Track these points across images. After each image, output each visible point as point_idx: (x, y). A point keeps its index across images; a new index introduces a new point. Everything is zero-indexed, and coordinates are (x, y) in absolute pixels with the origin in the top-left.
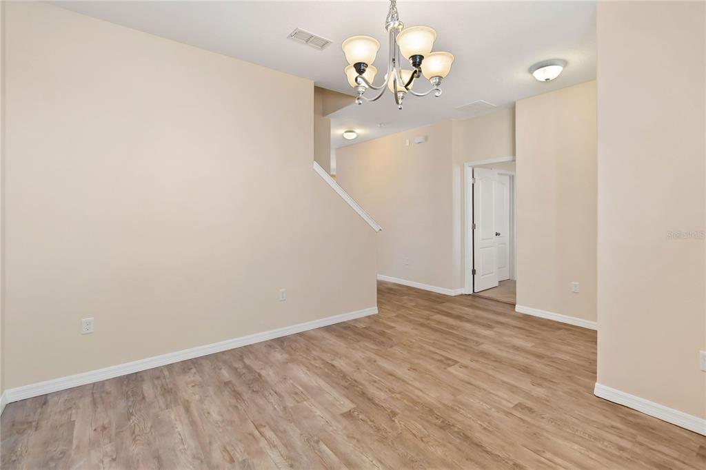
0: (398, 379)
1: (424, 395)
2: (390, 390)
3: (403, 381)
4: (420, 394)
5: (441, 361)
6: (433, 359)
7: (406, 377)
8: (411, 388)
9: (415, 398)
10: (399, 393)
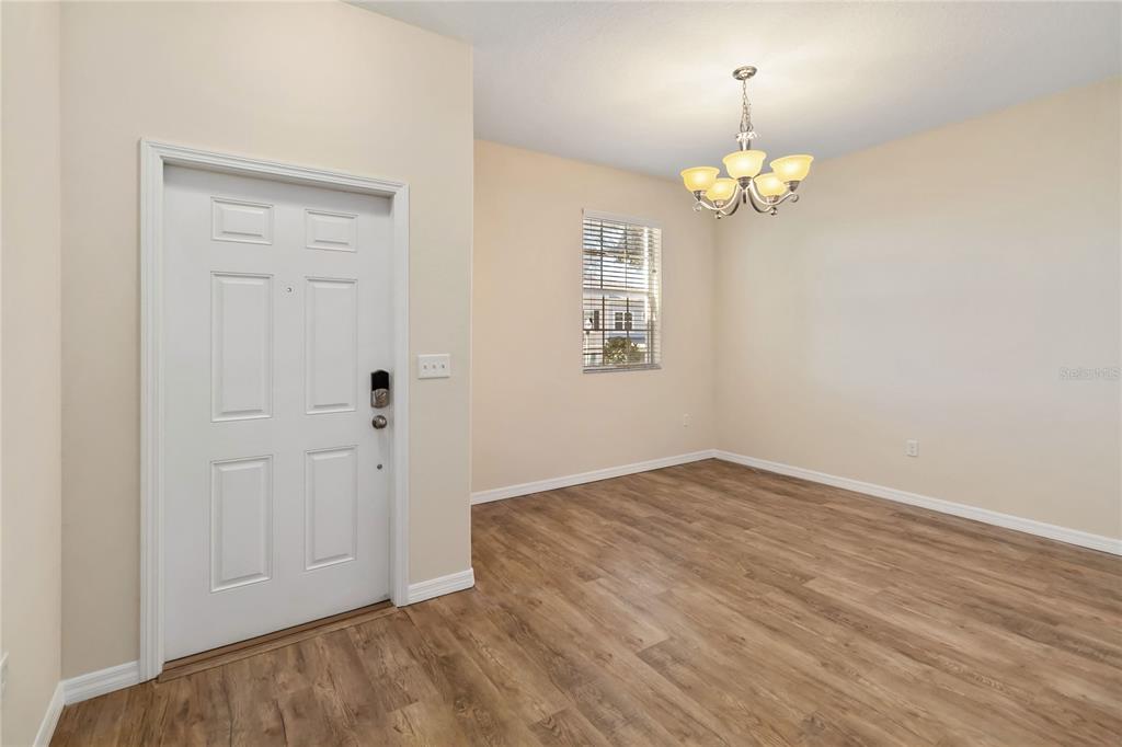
0: (758, 622)
1: (714, 595)
2: (766, 603)
3: (749, 617)
4: (719, 597)
5: (677, 660)
6: (694, 668)
7: (746, 624)
8: (735, 606)
9: (726, 592)
10: (750, 599)
